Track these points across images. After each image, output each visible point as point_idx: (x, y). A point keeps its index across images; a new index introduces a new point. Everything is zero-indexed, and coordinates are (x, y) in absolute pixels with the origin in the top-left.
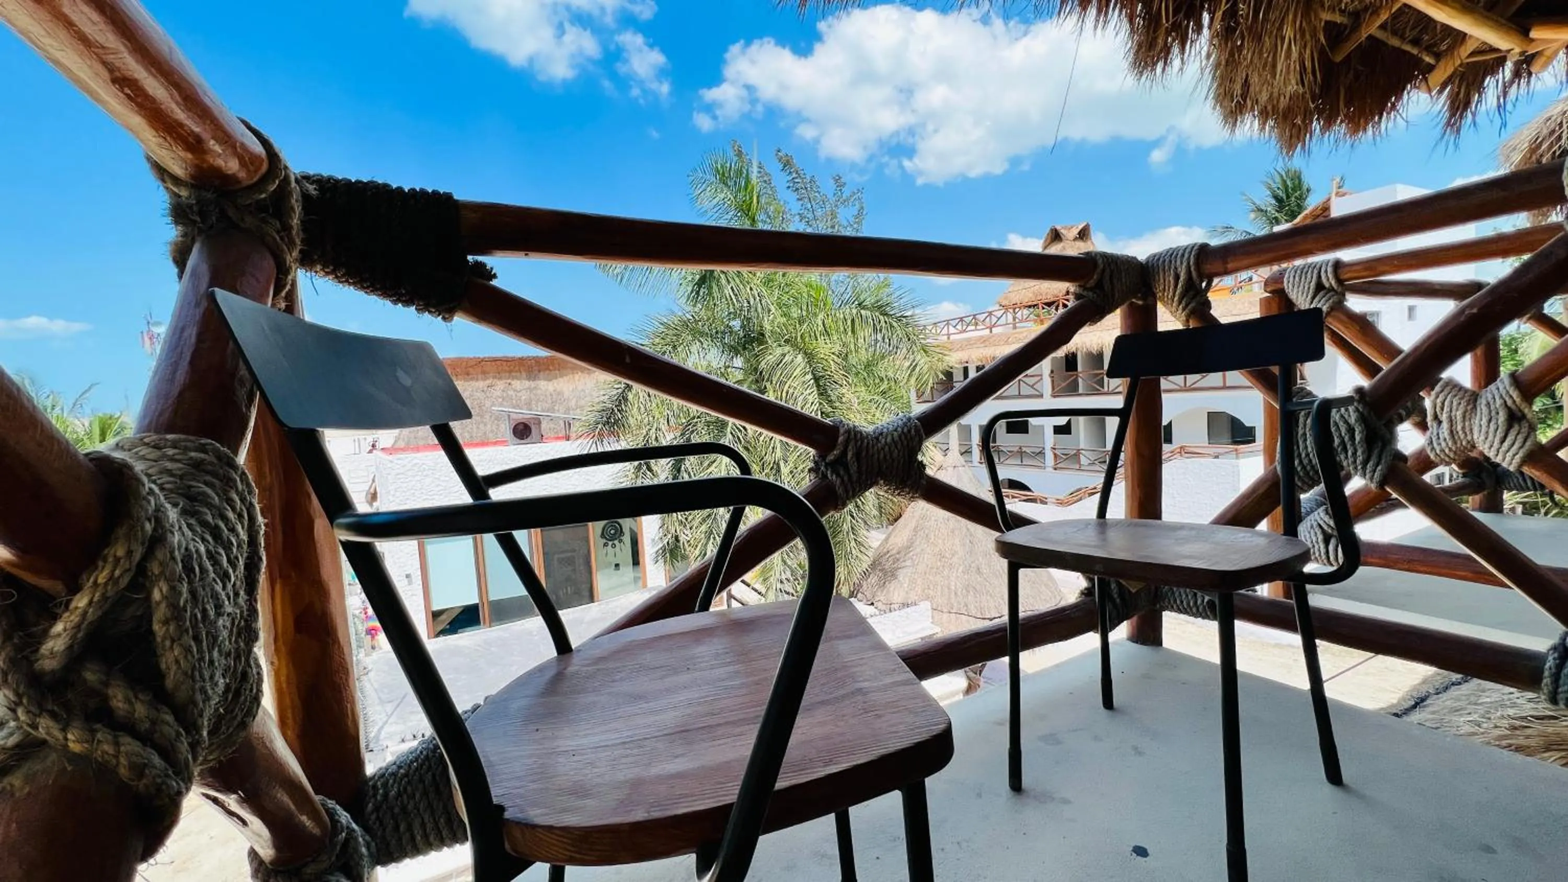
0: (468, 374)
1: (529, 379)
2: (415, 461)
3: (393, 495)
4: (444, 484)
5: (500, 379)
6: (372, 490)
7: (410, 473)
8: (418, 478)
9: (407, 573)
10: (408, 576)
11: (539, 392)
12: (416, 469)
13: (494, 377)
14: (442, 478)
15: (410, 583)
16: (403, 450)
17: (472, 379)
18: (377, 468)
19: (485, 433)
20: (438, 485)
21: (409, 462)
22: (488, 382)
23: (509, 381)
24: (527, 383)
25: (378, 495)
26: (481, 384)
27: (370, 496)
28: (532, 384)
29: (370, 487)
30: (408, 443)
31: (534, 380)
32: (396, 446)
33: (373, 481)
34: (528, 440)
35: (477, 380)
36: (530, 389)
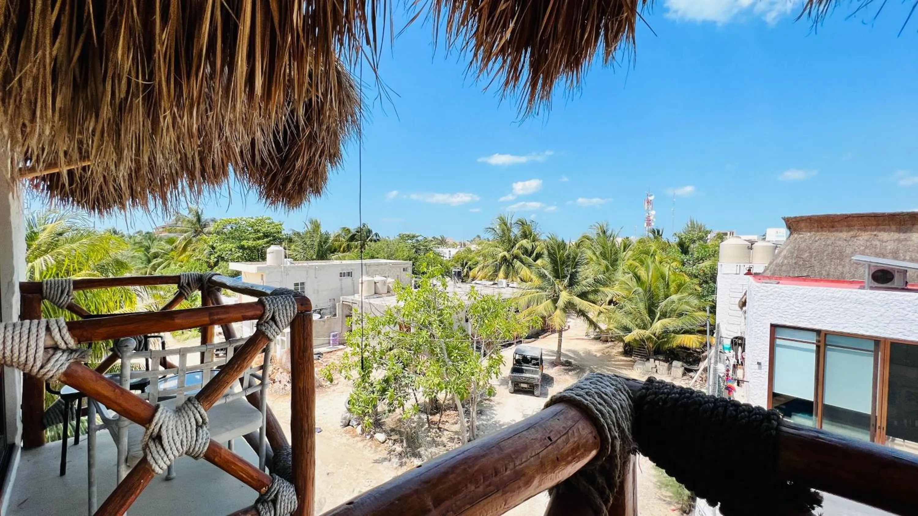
0: (833, 227)
1: (899, 231)
2: (776, 289)
3: (757, 309)
4: (797, 309)
5: (865, 231)
6: (743, 300)
7: (771, 297)
8: (777, 301)
9: (759, 361)
10: (759, 364)
11: (909, 243)
12: (776, 294)
13: (858, 230)
14: (796, 305)
15: (760, 368)
16: (769, 278)
17: (837, 231)
18: (749, 287)
19: (842, 273)
20: (791, 309)
21: (771, 290)
22: (852, 233)
23: (875, 233)
24: (896, 235)
25: (747, 304)
26: (844, 235)
27: (741, 303)
28: (902, 236)
29: (743, 297)
30: (774, 274)
31: (905, 232)
32: (765, 274)
33: (745, 294)
34: (888, 285)
35: (841, 231)
36: (899, 240)
